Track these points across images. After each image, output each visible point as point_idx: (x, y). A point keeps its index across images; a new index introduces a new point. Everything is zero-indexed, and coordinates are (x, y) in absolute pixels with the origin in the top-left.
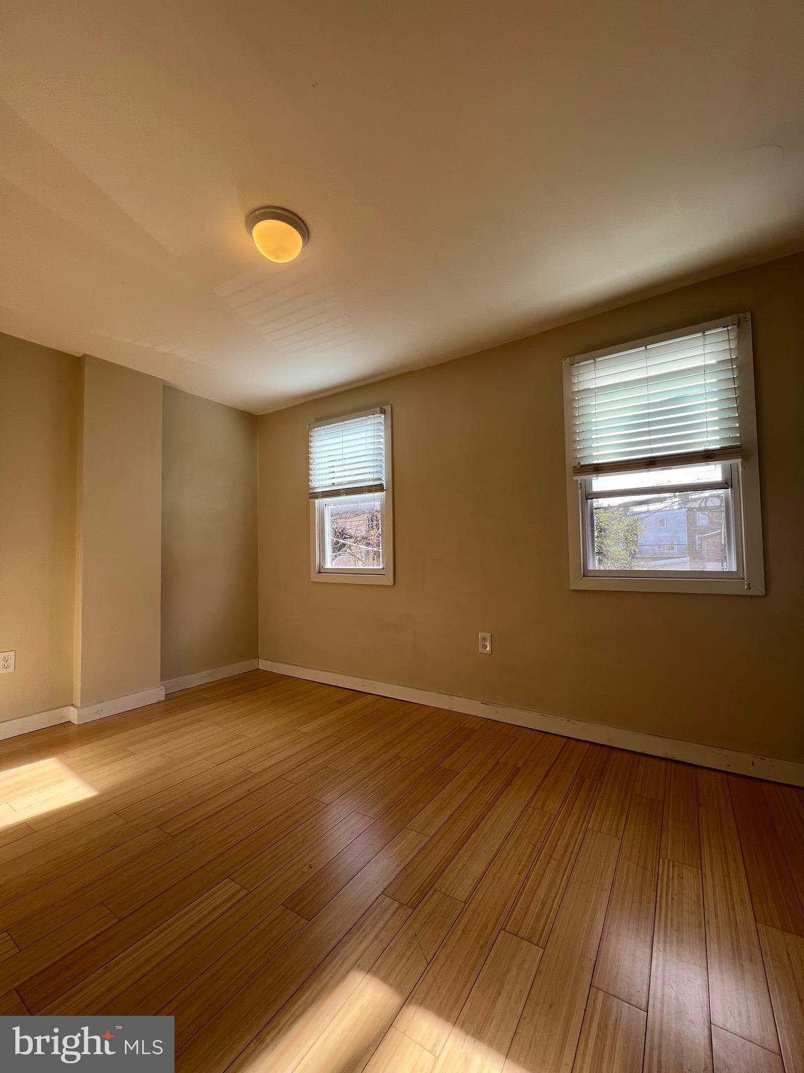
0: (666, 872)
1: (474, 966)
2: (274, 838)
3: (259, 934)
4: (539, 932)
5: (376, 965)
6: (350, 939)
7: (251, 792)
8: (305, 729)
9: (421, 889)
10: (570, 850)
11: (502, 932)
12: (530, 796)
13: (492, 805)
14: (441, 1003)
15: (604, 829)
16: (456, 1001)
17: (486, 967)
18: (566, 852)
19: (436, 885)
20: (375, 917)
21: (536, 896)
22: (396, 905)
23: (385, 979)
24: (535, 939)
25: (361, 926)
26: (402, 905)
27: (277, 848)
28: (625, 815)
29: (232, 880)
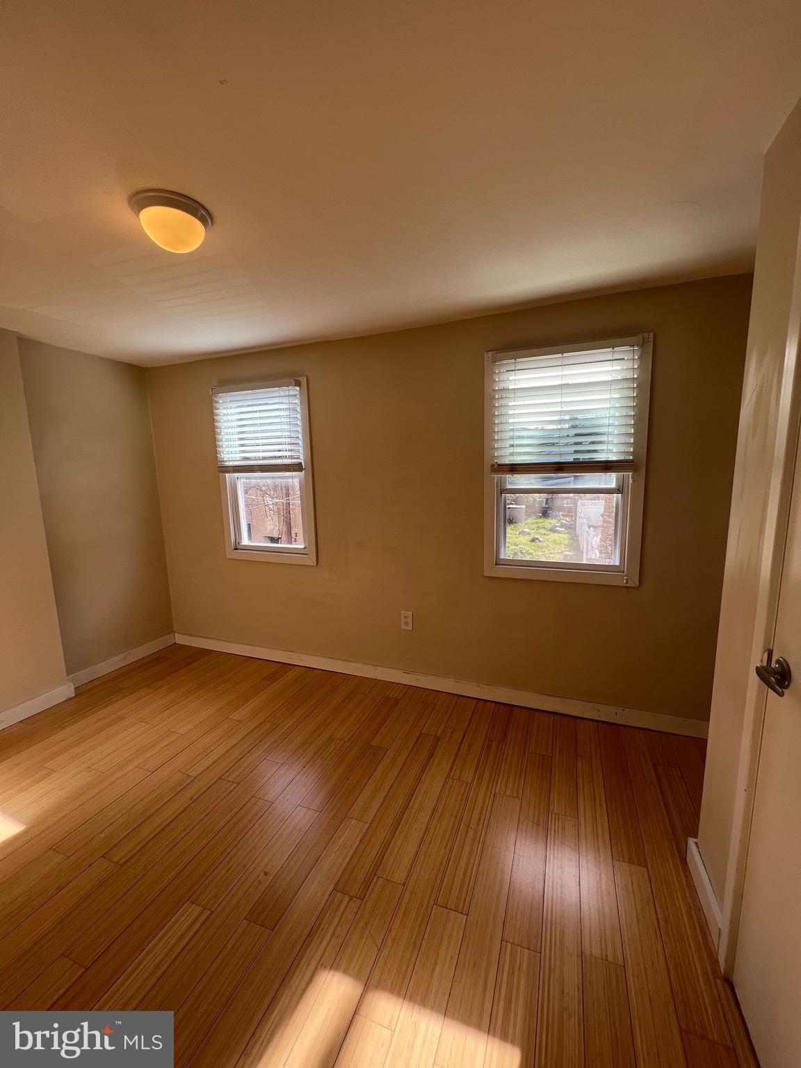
0: (553, 827)
1: (415, 943)
2: (226, 849)
3: (228, 954)
4: (463, 899)
5: (337, 960)
6: (311, 941)
7: (194, 800)
8: (236, 716)
9: (367, 878)
10: (483, 818)
11: (435, 906)
12: (449, 765)
13: (419, 780)
14: (392, 983)
15: (508, 792)
16: (404, 979)
17: (424, 942)
18: (480, 818)
19: (379, 872)
20: (330, 914)
21: (459, 867)
22: (347, 898)
23: (345, 972)
24: (460, 908)
25: (320, 926)
26: (351, 898)
27: (230, 860)
28: (523, 775)
29: (193, 903)
